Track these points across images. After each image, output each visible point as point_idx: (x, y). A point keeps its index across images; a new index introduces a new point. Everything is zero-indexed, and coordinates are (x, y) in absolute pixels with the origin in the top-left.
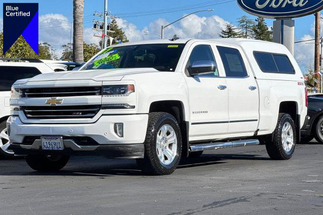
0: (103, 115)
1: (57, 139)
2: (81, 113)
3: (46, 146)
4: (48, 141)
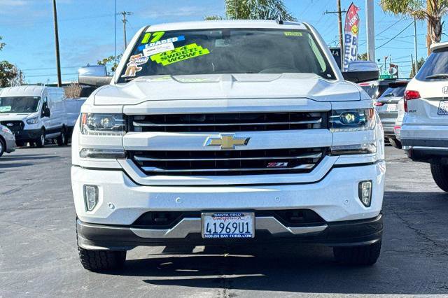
0: (335, 166)
1: (243, 215)
2: (286, 164)
3: (213, 231)
4: (218, 222)
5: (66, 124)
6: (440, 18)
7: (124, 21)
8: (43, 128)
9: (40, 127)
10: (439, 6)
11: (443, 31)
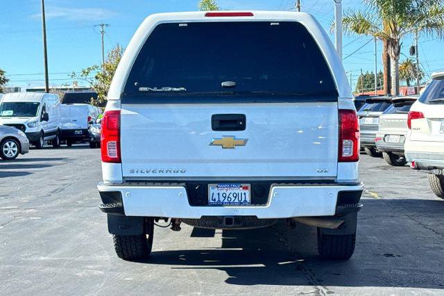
5: (60, 128)
6: (399, 40)
7: (102, 32)
8: (42, 131)
9: (39, 130)
10: (398, 29)
11: (401, 51)
